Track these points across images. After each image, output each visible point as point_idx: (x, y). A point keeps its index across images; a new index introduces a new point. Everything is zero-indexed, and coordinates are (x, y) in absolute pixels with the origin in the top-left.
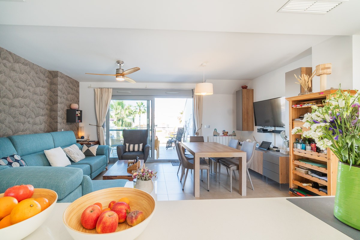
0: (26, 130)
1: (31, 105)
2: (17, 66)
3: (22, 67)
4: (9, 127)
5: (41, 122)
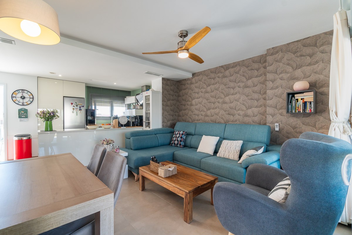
1: (241, 99)
2: (227, 73)
3: (232, 70)
4: (222, 118)
5: (256, 114)
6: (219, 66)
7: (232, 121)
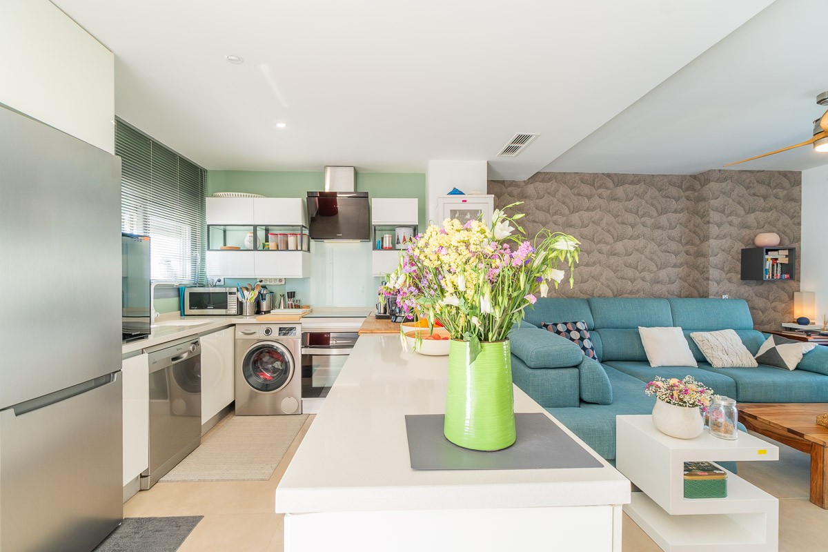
0: (638, 291)
1: (648, 250)
2: (620, 191)
3: (629, 188)
4: (608, 286)
5: (673, 278)
6: (603, 174)
7: (631, 292)
